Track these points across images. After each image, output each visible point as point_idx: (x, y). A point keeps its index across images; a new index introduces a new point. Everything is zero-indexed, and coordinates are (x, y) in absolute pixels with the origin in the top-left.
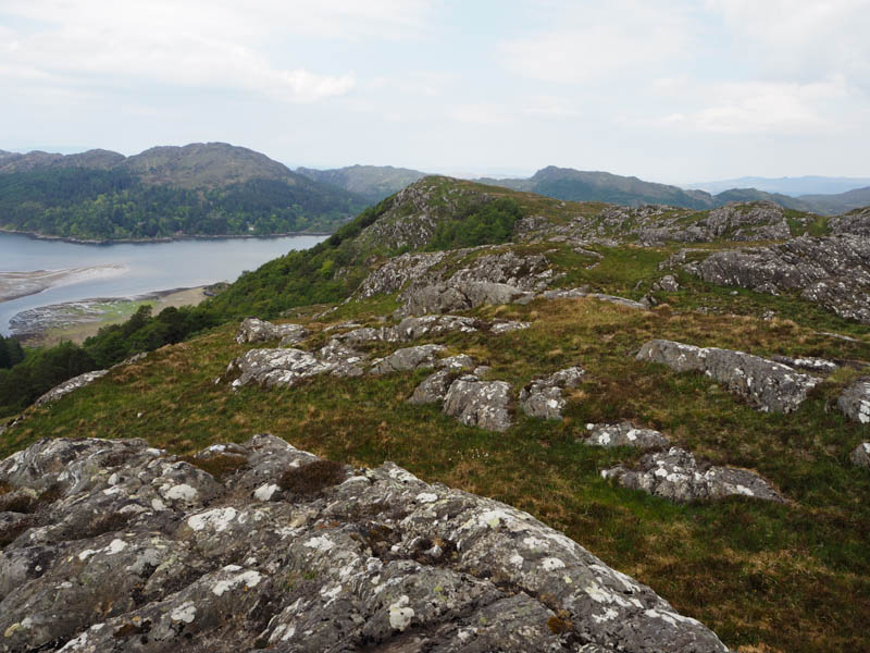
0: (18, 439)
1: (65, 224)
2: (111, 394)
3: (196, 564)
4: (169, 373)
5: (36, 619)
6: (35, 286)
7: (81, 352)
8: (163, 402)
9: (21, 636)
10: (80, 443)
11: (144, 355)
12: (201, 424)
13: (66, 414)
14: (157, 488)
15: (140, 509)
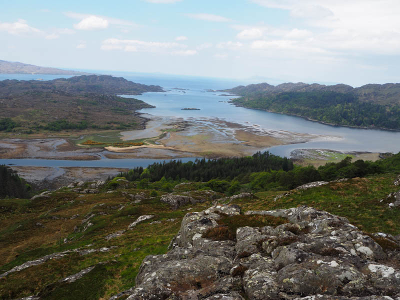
0: (287, 201)
1: (321, 115)
2: (328, 193)
3: (369, 288)
4: (357, 191)
5: (296, 280)
6: (304, 140)
7: (316, 172)
8: (351, 203)
9: (289, 284)
10: (319, 212)
11: (346, 179)
12: (369, 219)
13: (308, 197)
14: (354, 244)
15: (345, 251)
